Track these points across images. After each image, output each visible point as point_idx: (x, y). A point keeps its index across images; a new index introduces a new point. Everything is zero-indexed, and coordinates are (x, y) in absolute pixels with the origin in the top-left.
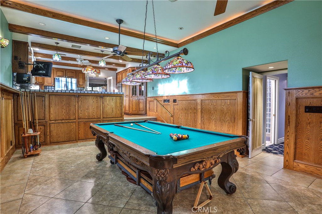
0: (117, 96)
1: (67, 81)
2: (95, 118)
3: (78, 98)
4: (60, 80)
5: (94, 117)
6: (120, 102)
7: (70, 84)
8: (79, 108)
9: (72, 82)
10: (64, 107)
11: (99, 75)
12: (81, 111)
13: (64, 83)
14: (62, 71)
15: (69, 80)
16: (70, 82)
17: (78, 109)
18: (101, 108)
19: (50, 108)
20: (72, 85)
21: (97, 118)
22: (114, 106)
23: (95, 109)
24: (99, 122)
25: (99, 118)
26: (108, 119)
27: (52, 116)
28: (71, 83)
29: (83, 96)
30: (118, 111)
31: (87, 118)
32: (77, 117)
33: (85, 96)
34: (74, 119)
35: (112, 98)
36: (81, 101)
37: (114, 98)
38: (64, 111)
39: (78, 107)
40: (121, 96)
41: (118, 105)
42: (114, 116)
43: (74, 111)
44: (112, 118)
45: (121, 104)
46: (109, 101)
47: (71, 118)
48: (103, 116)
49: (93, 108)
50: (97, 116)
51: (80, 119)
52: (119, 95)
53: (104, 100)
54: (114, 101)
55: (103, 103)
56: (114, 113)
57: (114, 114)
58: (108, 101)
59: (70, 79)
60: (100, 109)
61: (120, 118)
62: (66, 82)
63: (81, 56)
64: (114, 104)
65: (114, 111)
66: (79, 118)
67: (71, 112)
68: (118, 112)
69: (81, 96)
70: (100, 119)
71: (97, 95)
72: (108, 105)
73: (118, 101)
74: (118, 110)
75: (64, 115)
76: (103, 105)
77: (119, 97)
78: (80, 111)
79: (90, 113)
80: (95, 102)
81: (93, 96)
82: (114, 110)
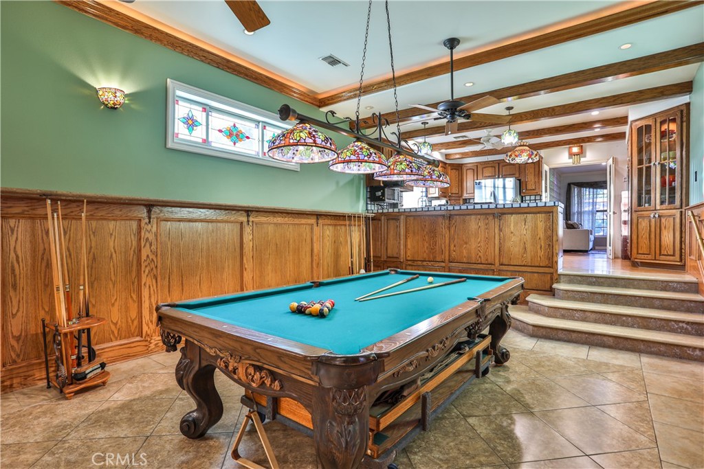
0: (539, 213)
1: (496, 186)
2: (481, 264)
3: (450, 220)
4: (483, 185)
5: (479, 261)
6: (546, 226)
7: (501, 190)
8: (452, 241)
9: (506, 186)
10: (427, 237)
11: (582, 159)
12: (455, 246)
13: (490, 190)
14: (492, 167)
15: (499, 182)
16: (502, 186)
17: (449, 242)
18: (497, 242)
19: (406, 238)
20: (505, 193)
21: (487, 262)
22: (528, 237)
23: (482, 244)
24: (491, 272)
25: (492, 264)
26: (512, 268)
27: (409, 254)
28: (504, 188)
29: (458, 217)
30: (539, 251)
31: (465, 260)
32: (447, 258)
33: (462, 215)
34: (442, 262)
35: (522, 217)
36: (454, 226)
37: (529, 216)
38: (426, 245)
39: (450, 238)
40: (549, 212)
41: (541, 234)
42: (528, 260)
43: (443, 245)
44: (524, 266)
45: (549, 232)
46: (516, 224)
47: (438, 259)
48: (499, 261)
49: (479, 240)
50: (487, 260)
51: (451, 262)
52: (545, 210)
53: (503, 224)
54: (529, 224)
55: (500, 230)
56: (528, 256)
57: (529, 258)
58: (512, 225)
59: (501, 180)
60: (495, 244)
61: (547, 270)
62: (494, 187)
63: (489, 130)
64: (529, 232)
65: (528, 250)
66: (451, 260)
67: (437, 247)
68: (541, 253)
69: (455, 217)
70: (493, 267)
71: (486, 212)
72: (514, 235)
73: (541, 225)
74: (539, 247)
75: (427, 252)
76: (500, 235)
77: (543, 215)
78: (452, 246)
79: (472, 252)
80: (483, 228)
81: (479, 214)
82: (528, 246)
